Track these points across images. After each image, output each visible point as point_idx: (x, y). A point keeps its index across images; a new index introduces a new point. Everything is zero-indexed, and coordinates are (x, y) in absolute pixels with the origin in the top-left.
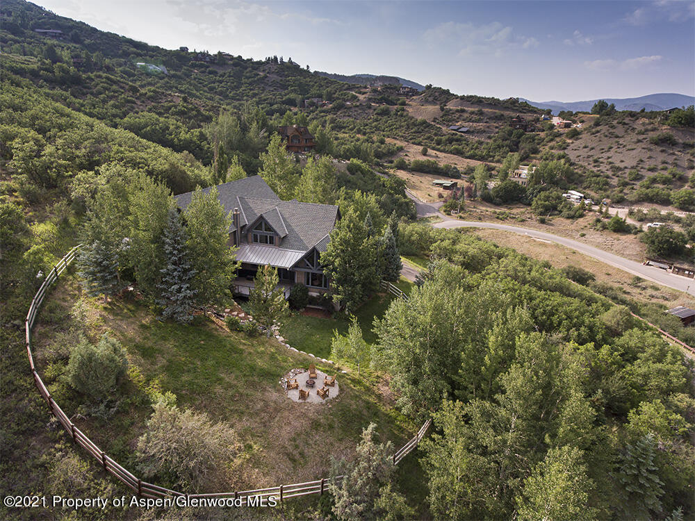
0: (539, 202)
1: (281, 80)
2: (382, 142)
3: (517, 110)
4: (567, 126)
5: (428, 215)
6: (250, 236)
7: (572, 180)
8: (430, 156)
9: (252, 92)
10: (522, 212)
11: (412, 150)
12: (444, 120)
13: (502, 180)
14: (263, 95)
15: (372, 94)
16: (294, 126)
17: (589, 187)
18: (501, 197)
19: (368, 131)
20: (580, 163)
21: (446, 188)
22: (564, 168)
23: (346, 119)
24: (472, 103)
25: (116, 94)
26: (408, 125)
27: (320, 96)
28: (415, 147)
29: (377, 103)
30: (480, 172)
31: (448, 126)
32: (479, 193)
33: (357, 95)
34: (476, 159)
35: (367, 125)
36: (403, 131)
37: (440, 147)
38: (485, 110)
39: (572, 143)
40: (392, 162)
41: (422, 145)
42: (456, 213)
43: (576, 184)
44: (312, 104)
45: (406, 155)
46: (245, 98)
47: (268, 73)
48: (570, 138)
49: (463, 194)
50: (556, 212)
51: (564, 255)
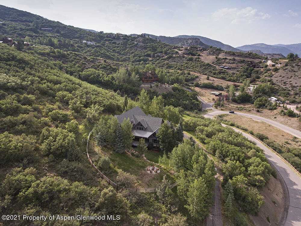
0: (257, 103)
1: (144, 45)
2: (189, 74)
3: (251, 57)
4: (273, 66)
5: (207, 109)
6: (136, 128)
7: (273, 92)
8: (210, 80)
9: (131, 51)
10: (249, 107)
11: (202, 77)
12: (217, 63)
13: (242, 92)
14: (136, 53)
15: (185, 51)
16: (150, 72)
17: (280, 95)
18: (240, 100)
19: (183, 68)
20: (278, 84)
21: (216, 95)
22: (269, 86)
23: (173, 63)
24: (230, 55)
25: (79, 61)
26: (201, 65)
27: (162, 52)
28: (204, 76)
29: (187, 55)
30: (231, 88)
31: (219, 66)
32: (231, 98)
33: (178, 51)
34: (231, 82)
35: (182, 66)
36: (199, 69)
37: (215, 76)
38: (236, 58)
39: (275, 74)
40: (193, 83)
41: (207, 75)
42: (220, 108)
43: (275, 94)
44: (158, 56)
45: (200, 80)
46: (128, 54)
47: (138, 42)
48: (274, 72)
49: (223, 98)
50: (265, 107)
51: (265, 127)
